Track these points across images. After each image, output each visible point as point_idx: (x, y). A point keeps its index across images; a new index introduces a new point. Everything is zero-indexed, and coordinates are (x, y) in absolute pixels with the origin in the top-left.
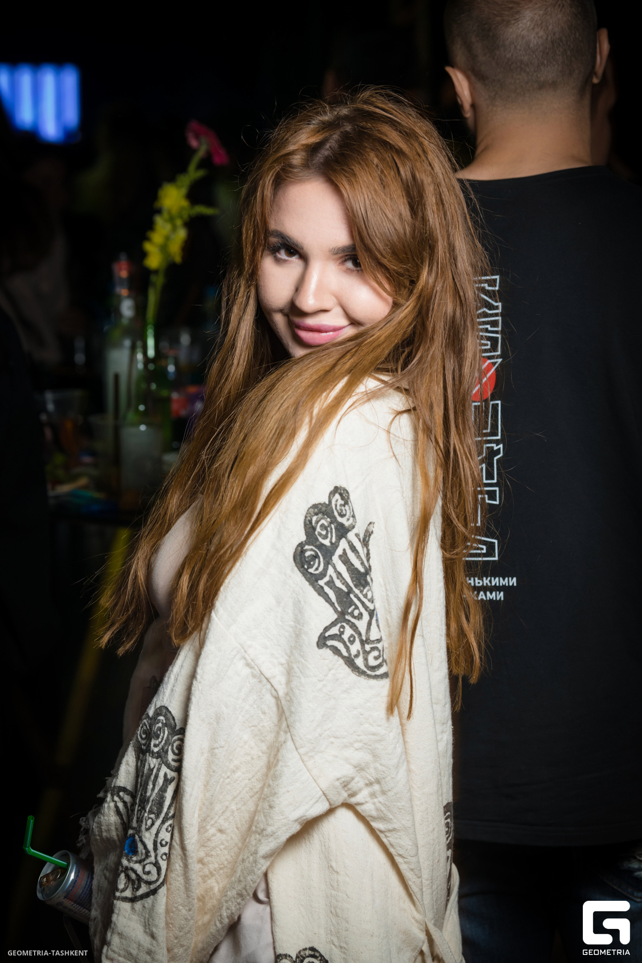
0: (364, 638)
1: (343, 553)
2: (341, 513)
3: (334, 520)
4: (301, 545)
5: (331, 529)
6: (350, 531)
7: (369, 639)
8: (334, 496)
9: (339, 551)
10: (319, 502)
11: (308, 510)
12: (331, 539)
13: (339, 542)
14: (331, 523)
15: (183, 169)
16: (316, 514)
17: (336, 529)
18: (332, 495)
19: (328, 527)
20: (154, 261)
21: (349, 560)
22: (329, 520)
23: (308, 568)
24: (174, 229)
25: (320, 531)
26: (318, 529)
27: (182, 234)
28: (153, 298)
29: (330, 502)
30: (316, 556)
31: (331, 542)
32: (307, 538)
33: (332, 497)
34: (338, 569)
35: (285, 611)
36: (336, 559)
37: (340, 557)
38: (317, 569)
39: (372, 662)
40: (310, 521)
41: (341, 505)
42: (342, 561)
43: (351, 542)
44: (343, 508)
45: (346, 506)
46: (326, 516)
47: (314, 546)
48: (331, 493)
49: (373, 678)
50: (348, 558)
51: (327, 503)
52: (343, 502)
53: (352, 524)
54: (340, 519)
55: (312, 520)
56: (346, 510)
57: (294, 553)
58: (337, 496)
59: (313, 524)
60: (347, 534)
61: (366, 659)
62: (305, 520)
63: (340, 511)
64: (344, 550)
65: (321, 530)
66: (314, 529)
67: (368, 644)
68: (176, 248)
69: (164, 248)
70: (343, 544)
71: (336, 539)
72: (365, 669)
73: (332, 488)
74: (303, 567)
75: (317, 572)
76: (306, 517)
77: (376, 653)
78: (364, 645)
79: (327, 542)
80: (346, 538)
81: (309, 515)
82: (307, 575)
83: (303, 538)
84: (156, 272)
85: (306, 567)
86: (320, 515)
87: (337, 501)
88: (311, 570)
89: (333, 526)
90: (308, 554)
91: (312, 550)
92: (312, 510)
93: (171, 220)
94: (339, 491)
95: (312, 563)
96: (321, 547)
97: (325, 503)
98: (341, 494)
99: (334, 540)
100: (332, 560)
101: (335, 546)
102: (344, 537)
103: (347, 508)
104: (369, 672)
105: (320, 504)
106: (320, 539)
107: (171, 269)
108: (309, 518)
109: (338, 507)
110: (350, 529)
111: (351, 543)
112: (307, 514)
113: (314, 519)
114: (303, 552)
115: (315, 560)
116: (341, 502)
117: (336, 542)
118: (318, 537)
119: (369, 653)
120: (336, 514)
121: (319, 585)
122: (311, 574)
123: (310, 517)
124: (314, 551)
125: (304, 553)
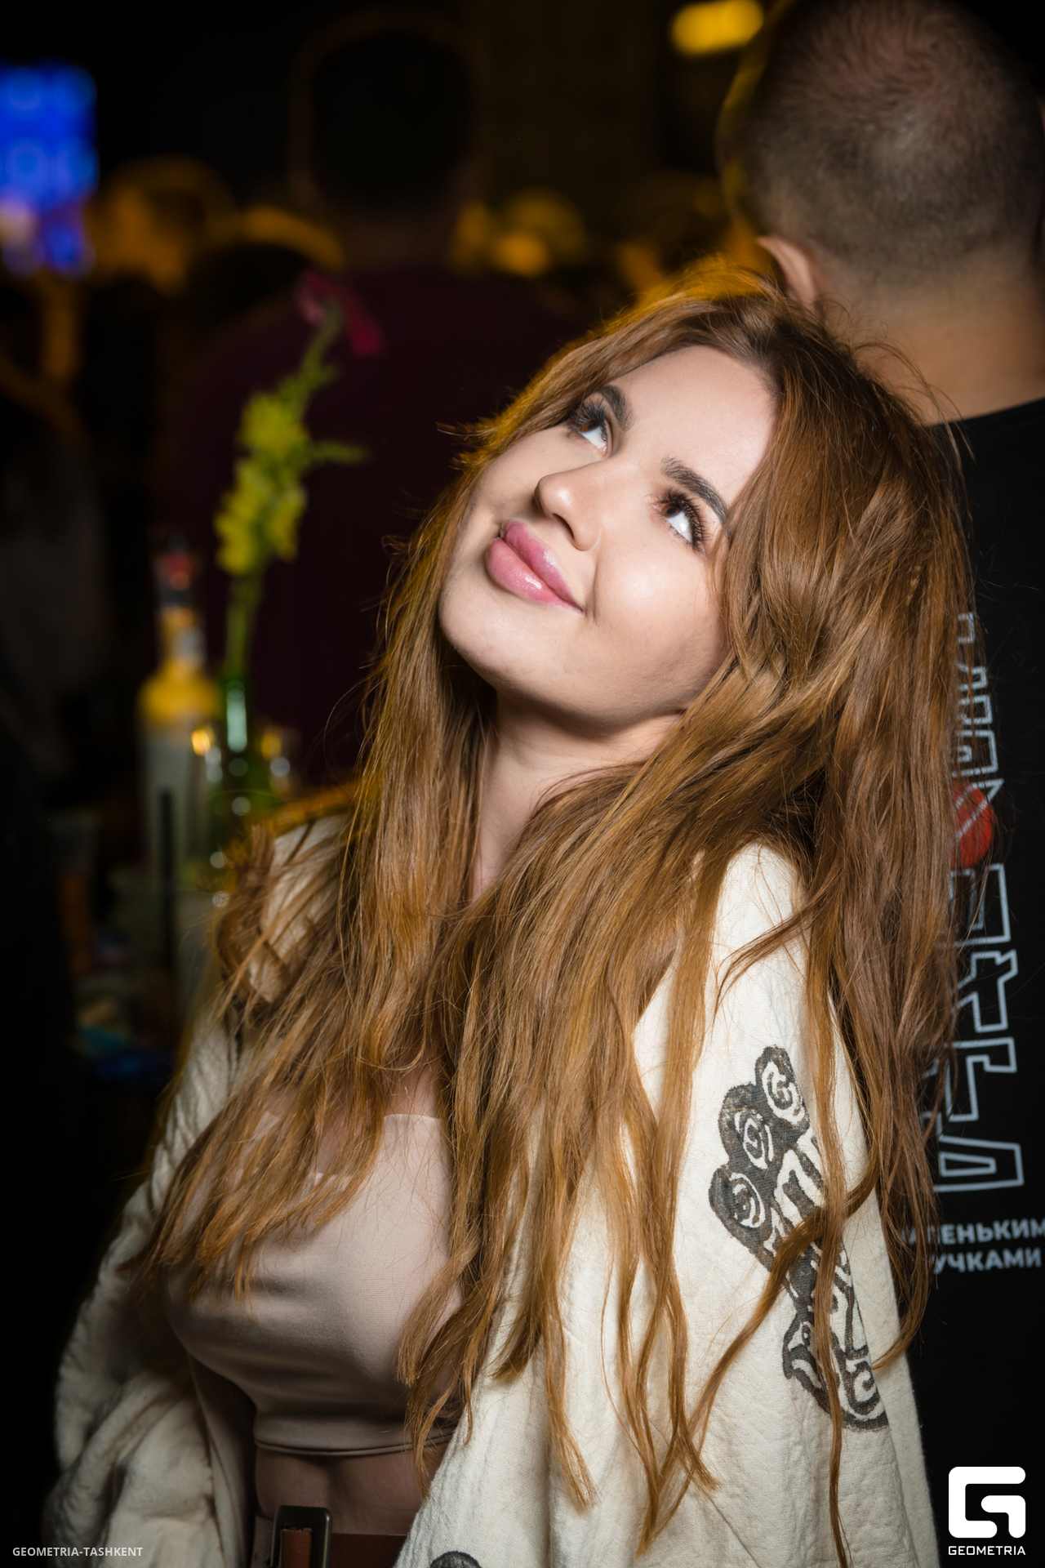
0: (843, 1347)
1: (790, 1180)
2: (780, 1100)
3: (769, 1116)
4: (719, 1173)
5: (765, 1134)
6: (802, 1133)
7: (853, 1348)
8: (765, 1067)
9: (783, 1178)
10: (739, 1085)
11: (724, 1102)
12: (767, 1155)
13: (782, 1158)
14: (764, 1122)
15: (290, 363)
16: (739, 1107)
17: (773, 1132)
18: (761, 1066)
19: (759, 1131)
20: (239, 554)
21: (803, 1192)
22: (759, 1117)
23: (741, 1218)
24: (279, 489)
25: (751, 1142)
26: (747, 1139)
27: (293, 501)
28: (238, 627)
29: (759, 1080)
30: (749, 1193)
31: (767, 1161)
32: (731, 1158)
33: (761, 1071)
34: (786, 1215)
35: (703, 1313)
36: (779, 1194)
37: (786, 1186)
38: (756, 1219)
39: (862, 1395)
40: (731, 1124)
41: (780, 1084)
42: (789, 1197)
43: (805, 1155)
44: (784, 1090)
45: (791, 1084)
46: (753, 1111)
47: (744, 1173)
48: (759, 1061)
49: (867, 1428)
50: (800, 1188)
51: (754, 1083)
52: (783, 1078)
53: (803, 1119)
54: (779, 1113)
55: (733, 1119)
56: (790, 1093)
57: (710, 1191)
58: (771, 1067)
59: (738, 1129)
60: (796, 1140)
61: (850, 1391)
62: (720, 1121)
63: (777, 1096)
64: (792, 1173)
65: (752, 1140)
66: (740, 1138)
67: (851, 1358)
68: (282, 531)
69: (259, 529)
70: (790, 1161)
71: (776, 1153)
72: (852, 1411)
73: (760, 1053)
74: (731, 1217)
75: (757, 1225)
76: (721, 1115)
77: (865, 1376)
78: (844, 1362)
79: (761, 1163)
80: (795, 1149)
81: (728, 1111)
82: (741, 1233)
83: (724, 1158)
84: (244, 578)
85: (736, 1216)
86: (744, 1110)
87: (771, 1076)
88: (747, 1222)
89: (767, 1128)
90: (737, 1190)
91: (742, 1181)
92: (730, 1100)
93: (272, 472)
94: (775, 1057)
95: (744, 1207)
96: (754, 1172)
97: (750, 1084)
98: (777, 1063)
99: (771, 1156)
100: (774, 1198)
101: (775, 1166)
102: (791, 1148)
103: (792, 1087)
104: (859, 1416)
105: (742, 1087)
106: (752, 1159)
107: (273, 570)
108: (728, 1117)
109: (775, 1090)
110: (802, 1130)
111: (804, 1159)
112: (723, 1108)
113: (737, 1118)
114: (727, 1186)
115: (749, 1200)
116: (779, 1078)
117: (775, 1159)
118: (748, 1153)
119: (855, 1375)
120: (771, 1103)
121: (765, 1249)
122: (749, 1229)
123: (729, 1114)
124: (746, 1183)
125: (731, 1190)
